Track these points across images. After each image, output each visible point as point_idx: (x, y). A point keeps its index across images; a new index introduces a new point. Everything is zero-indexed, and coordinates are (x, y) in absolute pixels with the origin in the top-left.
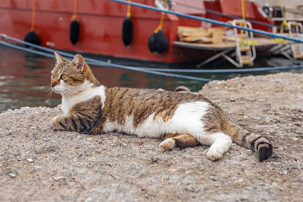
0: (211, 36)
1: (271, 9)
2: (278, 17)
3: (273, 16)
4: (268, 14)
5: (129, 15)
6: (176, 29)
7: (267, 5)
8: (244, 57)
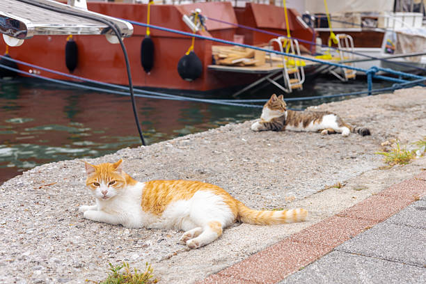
0: (252, 56)
1: (313, 18)
2: (321, 27)
3: (317, 26)
4: (309, 24)
5: (148, 33)
6: (211, 50)
7: (308, 13)
8: (293, 81)
